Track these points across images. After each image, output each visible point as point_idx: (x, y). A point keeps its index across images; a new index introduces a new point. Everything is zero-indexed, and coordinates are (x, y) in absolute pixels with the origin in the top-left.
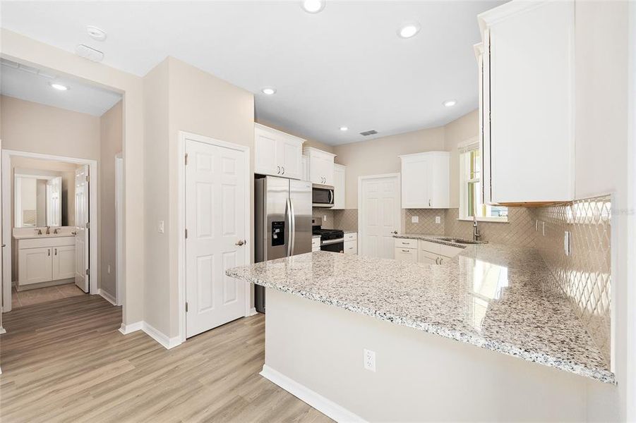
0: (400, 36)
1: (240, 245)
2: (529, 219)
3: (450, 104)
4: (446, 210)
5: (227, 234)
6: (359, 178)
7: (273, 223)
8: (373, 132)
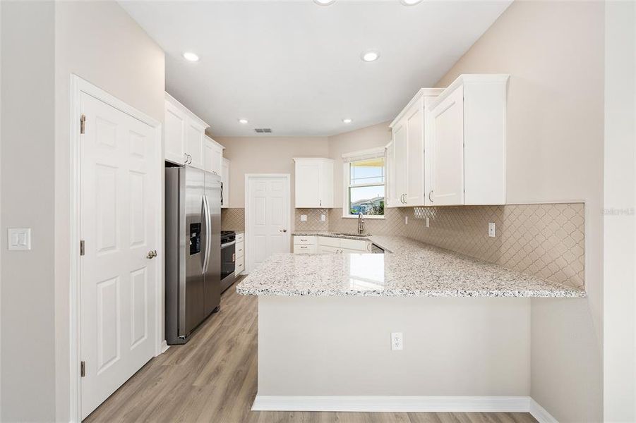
0: (363, 60)
1: (150, 258)
2: (399, 216)
3: (347, 121)
4: (330, 209)
5: (134, 243)
6: (247, 176)
7: (191, 225)
8: (268, 131)
